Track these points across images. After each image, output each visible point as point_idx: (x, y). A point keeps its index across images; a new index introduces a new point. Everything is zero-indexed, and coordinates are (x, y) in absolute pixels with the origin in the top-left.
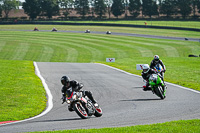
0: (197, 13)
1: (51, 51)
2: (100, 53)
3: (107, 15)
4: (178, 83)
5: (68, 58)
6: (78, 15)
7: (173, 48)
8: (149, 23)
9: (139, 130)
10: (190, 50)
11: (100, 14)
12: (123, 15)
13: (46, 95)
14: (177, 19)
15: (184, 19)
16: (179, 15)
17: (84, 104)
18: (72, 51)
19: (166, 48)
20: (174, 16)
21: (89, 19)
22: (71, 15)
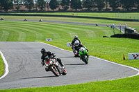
0: (108, 7)
1: (7, 34)
2: (41, 35)
3: (46, 9)
4: (95, 56)
5: (20, 39)
6: (26, 9)
7: (92, 32)
8: (75, 14)
9: (69, 88)
10: (104, 33)
11: (42, 8)
12: (57, 9)
13: (4, 64)
14: (95, 11)
15: (100, 12)
16: (96, 8)
17: (57, 67)
18: (22, 34)
19: (87, 31)
20: (93, 9)
21: (34, 11)
22: (21, 9)
